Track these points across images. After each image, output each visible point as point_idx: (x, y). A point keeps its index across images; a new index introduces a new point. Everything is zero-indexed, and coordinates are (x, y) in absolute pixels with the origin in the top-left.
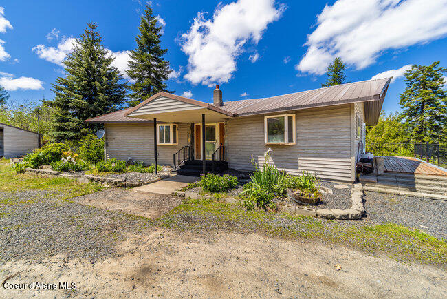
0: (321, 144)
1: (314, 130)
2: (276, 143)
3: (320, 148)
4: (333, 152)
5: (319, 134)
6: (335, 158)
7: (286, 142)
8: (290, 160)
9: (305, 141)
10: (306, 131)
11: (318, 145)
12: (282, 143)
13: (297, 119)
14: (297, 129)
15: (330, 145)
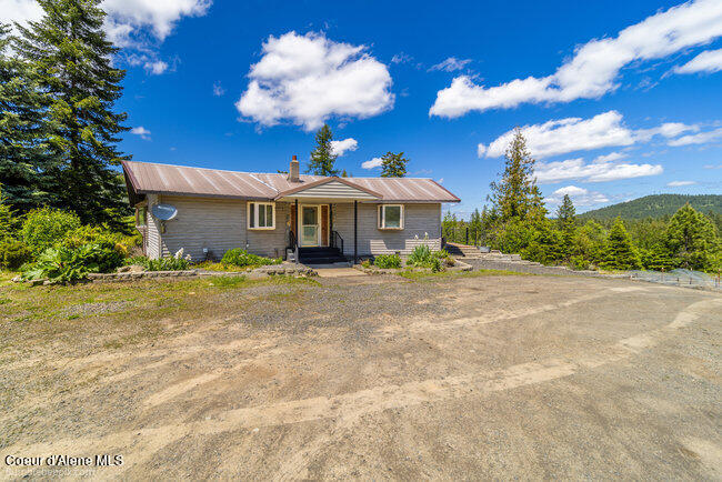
1: (416, 218)
2: (393, 228)
3: (421, 232)
5: (421, 222)
6: (430, 239)
7: (401, 227)
8: (399, 242)
9: (410, 227)
10: (412, 219)
11: (420, 229)
12: (398, 228)
13: (405, 209)
14: (405, 217)
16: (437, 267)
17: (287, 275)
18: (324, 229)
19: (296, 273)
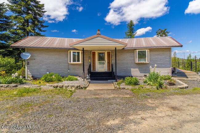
0: (160, 63)
1: (157, 57)
2: (142, 62)
3: (159, 64)
4: (164, 66)
5: (159, 58)
6: (164, 68)
7: (147, 62)
8: (147, 70)
9: (153, 61)
10: (154, 57)
11: (159, 63)
12: (145, 62)
13: (150, 52)
14: (150, 56)
15: (163, 63)
16: (161, 86)
17: (64, 88)
18: (109, 63)
19: (70, 87)
